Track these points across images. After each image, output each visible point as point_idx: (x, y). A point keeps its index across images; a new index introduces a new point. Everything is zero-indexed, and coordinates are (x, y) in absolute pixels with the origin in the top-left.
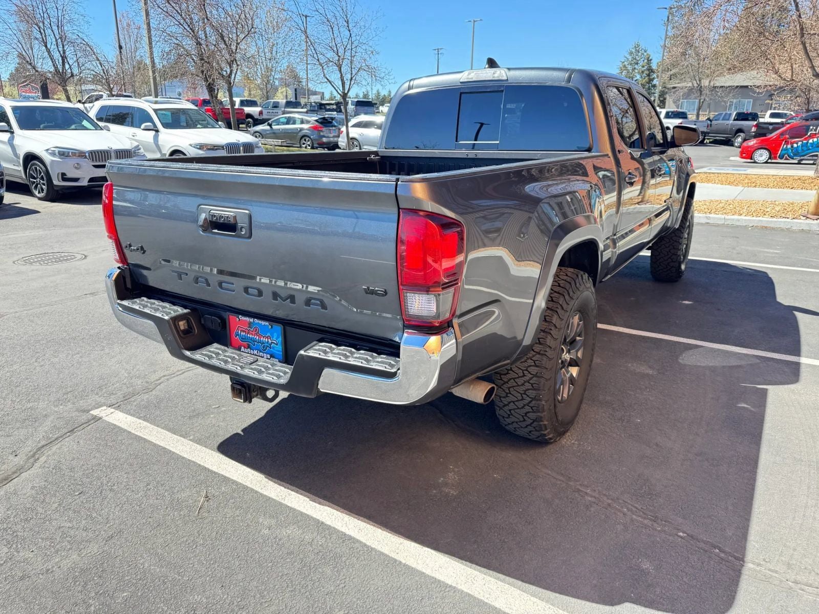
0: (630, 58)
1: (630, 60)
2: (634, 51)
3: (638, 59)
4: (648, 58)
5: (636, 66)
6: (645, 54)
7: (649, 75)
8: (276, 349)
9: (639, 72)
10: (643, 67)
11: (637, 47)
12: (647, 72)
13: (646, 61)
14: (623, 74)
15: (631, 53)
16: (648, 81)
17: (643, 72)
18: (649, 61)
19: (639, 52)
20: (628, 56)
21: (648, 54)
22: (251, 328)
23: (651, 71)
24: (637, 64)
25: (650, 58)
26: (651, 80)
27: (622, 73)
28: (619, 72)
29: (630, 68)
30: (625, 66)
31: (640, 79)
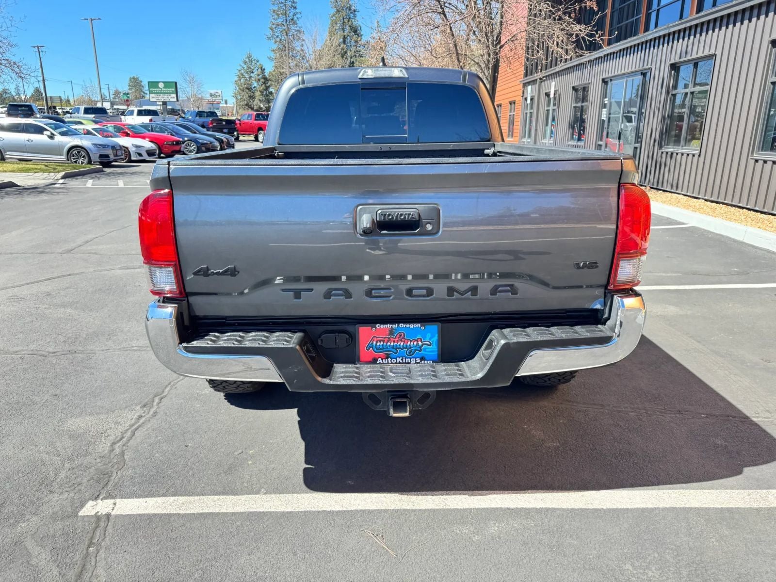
0: (245, 67)
1: (246, 68)
2: (247, 60)
3: (252, 68)
4: (262, 68)
5: (252, 75)
6: (258, 64)
7: (264, 83)
8: (427, 350)
9: (256, 80)
10: (259, 75)
11: (249, 57)
12: (263, 80)
13: (260, 70)
14: (242, 81)
15: (245, 63)
16: (265, 88)
17: (259, 80)
18: (263, 70)
19: (252, 61)
20: (243, 65)
21: (260, 64)
22: (393, 335)
23: (266, 80)
24: (252, 72)
25: (263, 68)
26: (267, 88)
27: (240, 80)
28: (237, 79)
29: (247, 76)
30: (242, 74)
31: (258, 87)
